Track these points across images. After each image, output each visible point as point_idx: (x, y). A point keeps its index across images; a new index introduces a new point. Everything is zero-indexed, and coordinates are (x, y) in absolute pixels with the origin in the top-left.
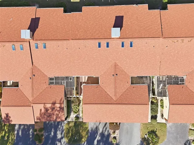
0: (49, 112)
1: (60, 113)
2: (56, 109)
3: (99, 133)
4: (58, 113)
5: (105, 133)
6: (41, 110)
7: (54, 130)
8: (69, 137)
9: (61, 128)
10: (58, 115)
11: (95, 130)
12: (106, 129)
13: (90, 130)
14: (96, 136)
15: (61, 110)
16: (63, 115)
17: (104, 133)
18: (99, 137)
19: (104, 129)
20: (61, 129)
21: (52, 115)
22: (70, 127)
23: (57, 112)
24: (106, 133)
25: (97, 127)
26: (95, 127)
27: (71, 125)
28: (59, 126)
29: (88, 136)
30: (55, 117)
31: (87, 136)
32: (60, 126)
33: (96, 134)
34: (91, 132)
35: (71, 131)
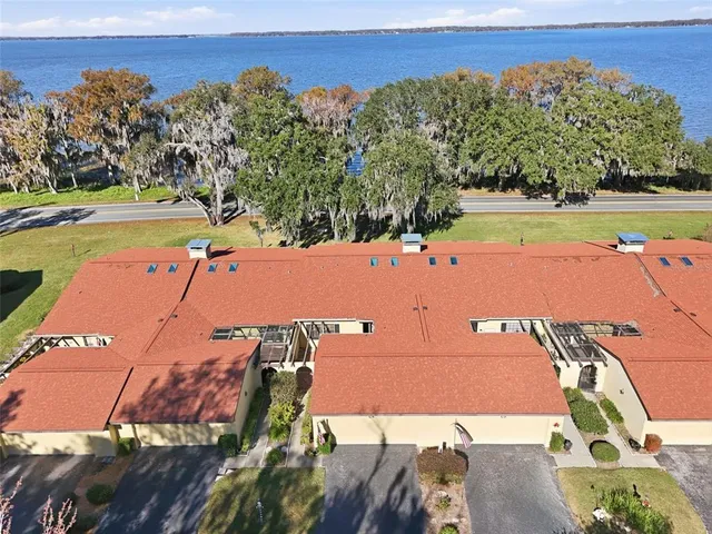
0: (182, 386)
1: (224, 390)
2: (213, 375)
3: (369, 511)
4: (216, 390)
5: (401, 509)
6: (154, 381)
7: (159, 499)
8: (220, 526)
9: (197, 492)
10: (214, 395)
11: (353, 497)
12: (404, 492)
13: (327, 498)
14: (355, 520)
15: (232, 379)
16: (235, 395)
17: (394, 508)
18: (371, 527)
19: (397, 492)
20: (191, 498)
21: (188, 397)
22: (238, 488)
23: (212, 387)
24: (406, 508)
25: (361, 484)
26: (353, 483)
27: (243, 478)
28: (188, 483)
29: (317, 522)
30: (198, 403)
31: (309, 523)
32: (191, 486)
33: (359, 515)
34: (334, 506)
35: (236, 504)
